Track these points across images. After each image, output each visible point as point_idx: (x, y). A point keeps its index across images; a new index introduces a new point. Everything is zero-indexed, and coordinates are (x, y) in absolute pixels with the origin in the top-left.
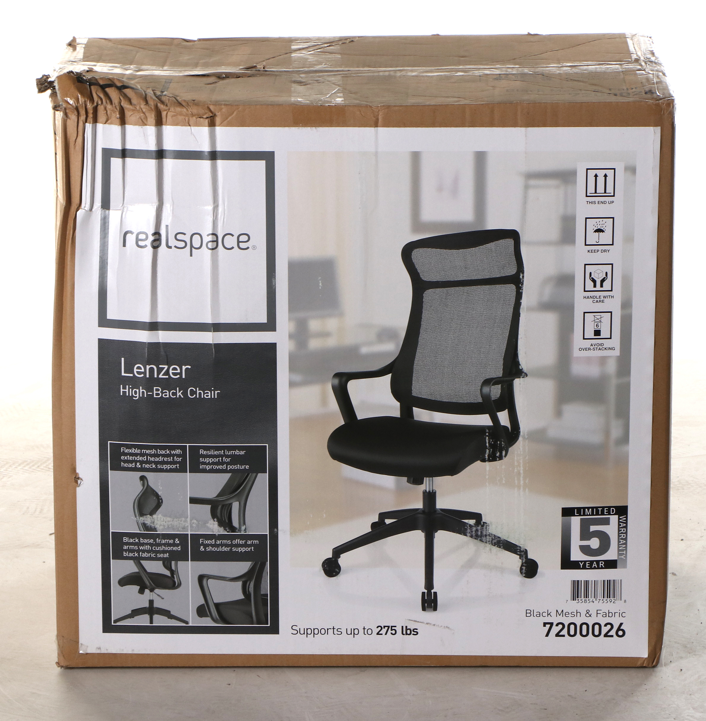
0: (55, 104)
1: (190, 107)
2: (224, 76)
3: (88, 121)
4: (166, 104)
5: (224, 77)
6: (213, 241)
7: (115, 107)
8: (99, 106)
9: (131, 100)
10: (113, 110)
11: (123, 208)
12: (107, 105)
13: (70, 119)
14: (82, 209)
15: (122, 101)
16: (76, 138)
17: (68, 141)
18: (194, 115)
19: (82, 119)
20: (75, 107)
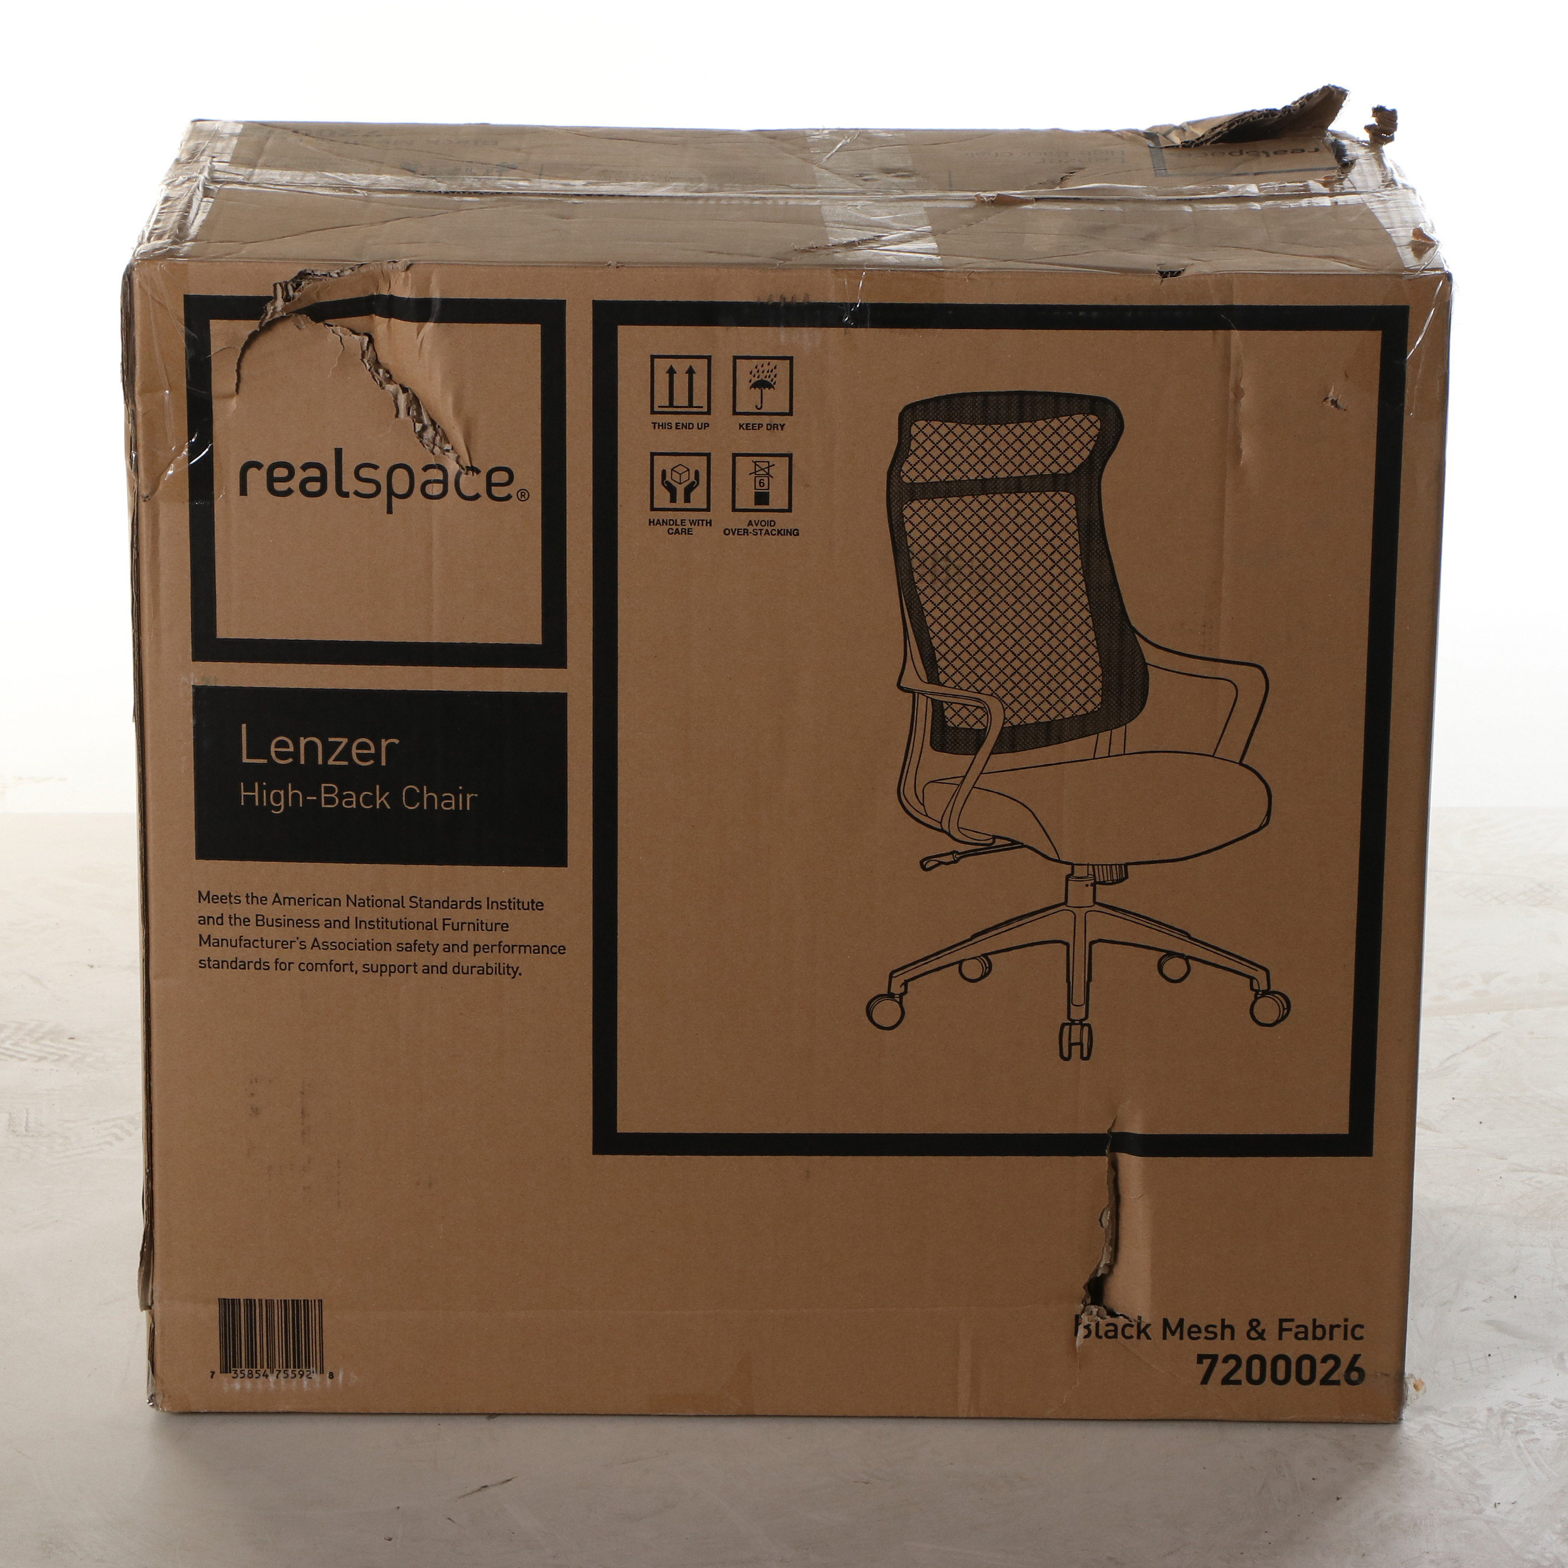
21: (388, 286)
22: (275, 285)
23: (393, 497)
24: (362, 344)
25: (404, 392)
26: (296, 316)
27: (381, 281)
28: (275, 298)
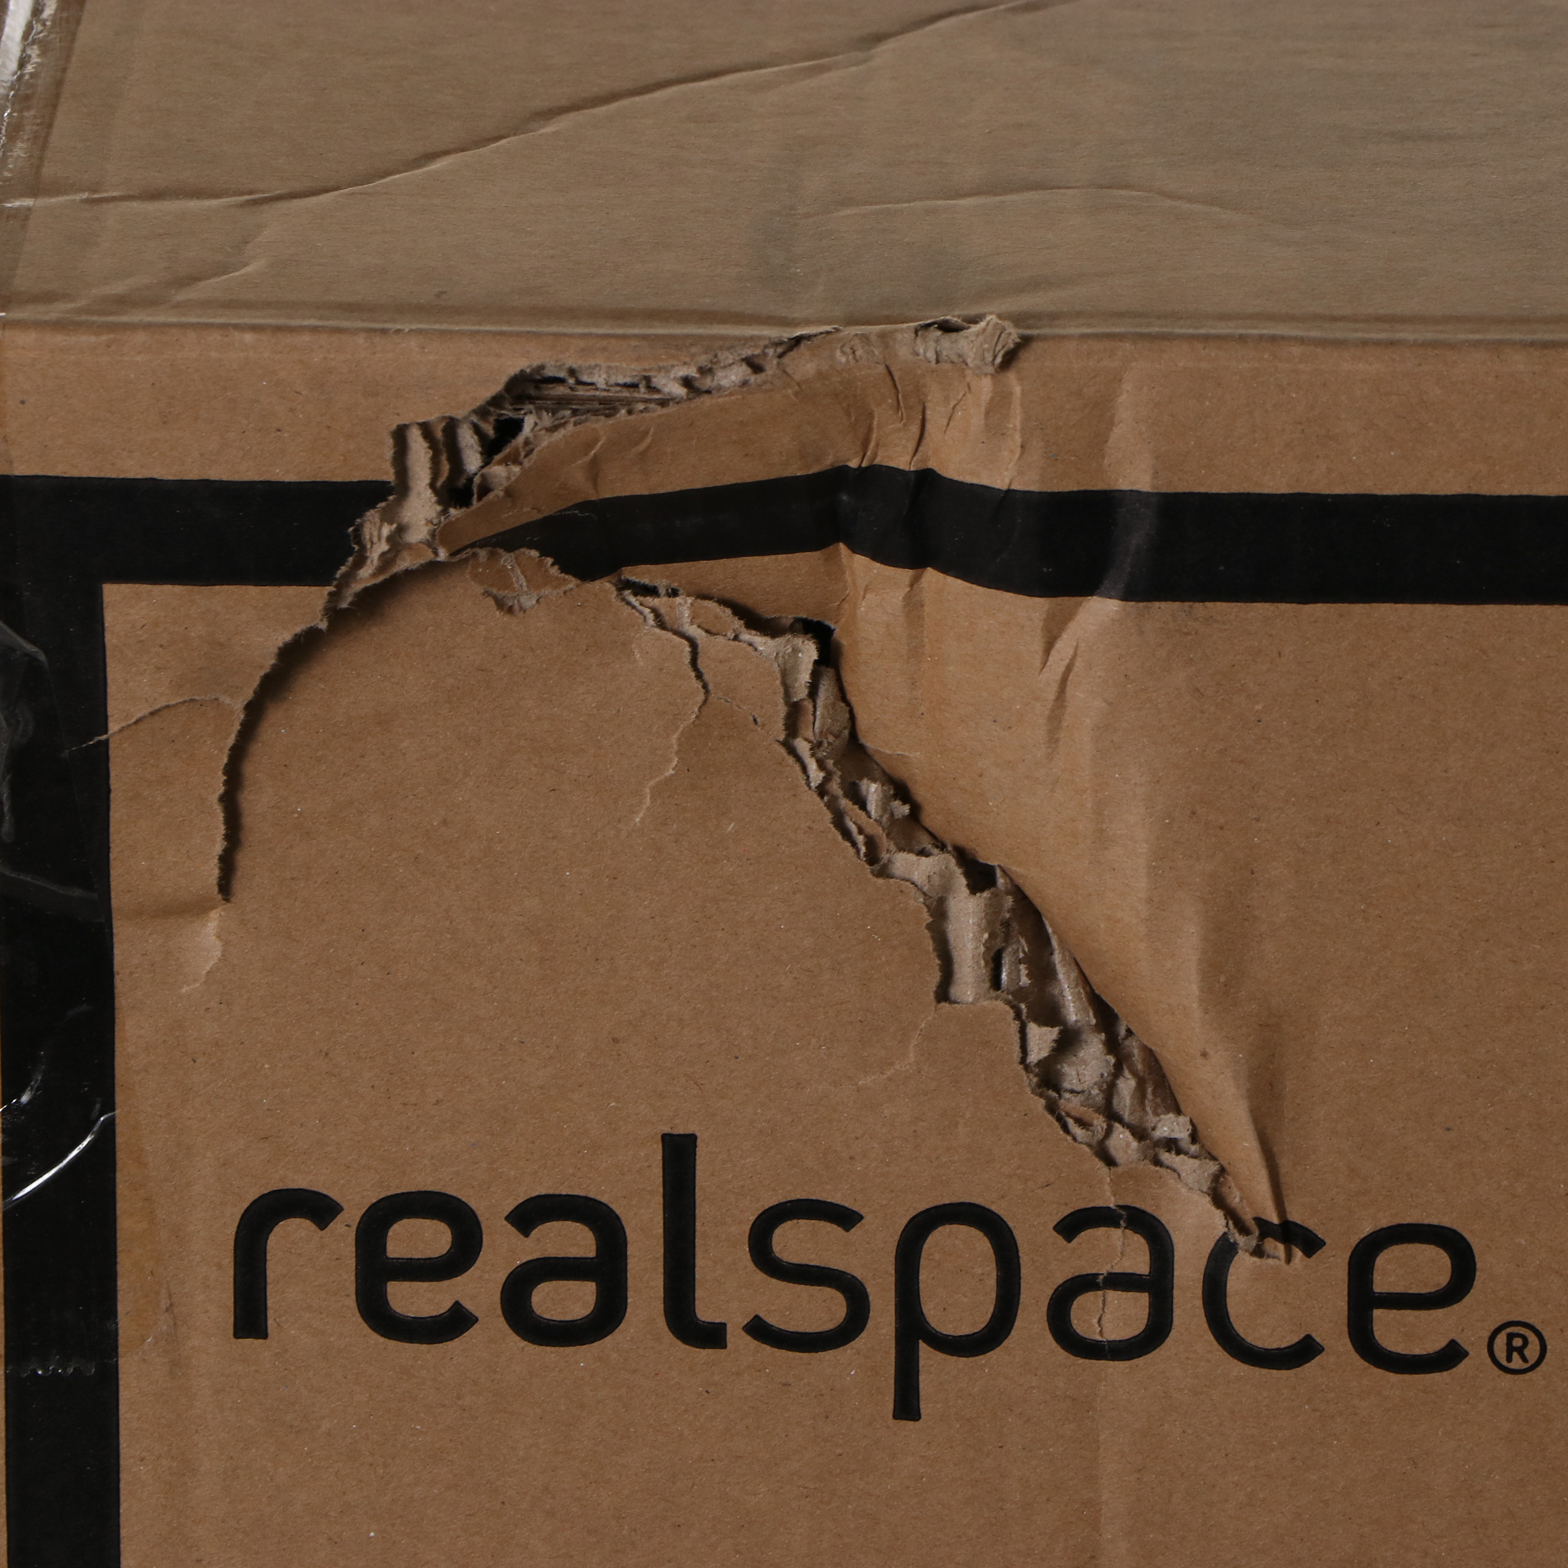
21: (915, 429)
22: (400, 436)
23: (922, 1346)
24: (786, 676)
25: (975, 888)
26: (492, 555)
27: (882, 414)
28: (401, 487)
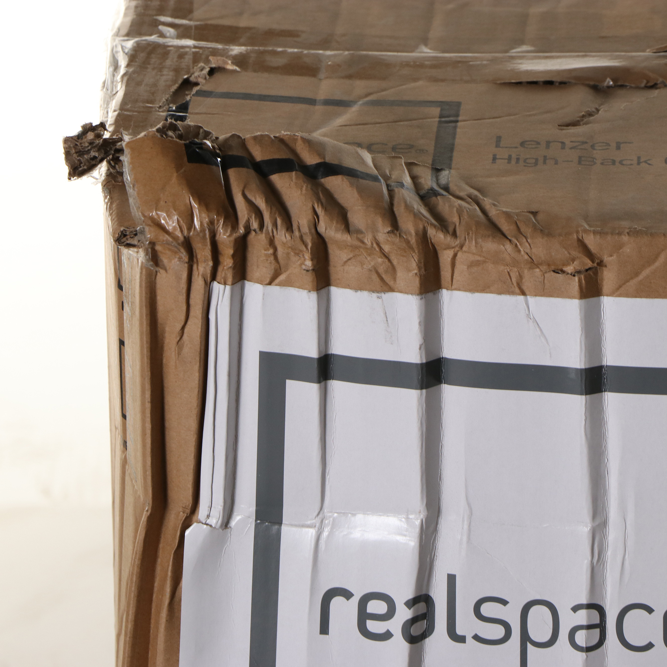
0: (122, 229)
1: (525, 240)
2: (611, 83)
3: (219, 277)
4: (451, 229)
5: (609, 87)
6: (589, 627)
7: (301, 237)
8: (253, 233)
9: (349, 215)
10: (293, 248)
11: (322, 521)
12: (275, 231)
13: (166, 270)
14: (199, 522)
15: (321, 218)
16: (183, 323)
17: (159, 330)
18: (535, 262)
19: (201, 273)
20: (181, 238)
